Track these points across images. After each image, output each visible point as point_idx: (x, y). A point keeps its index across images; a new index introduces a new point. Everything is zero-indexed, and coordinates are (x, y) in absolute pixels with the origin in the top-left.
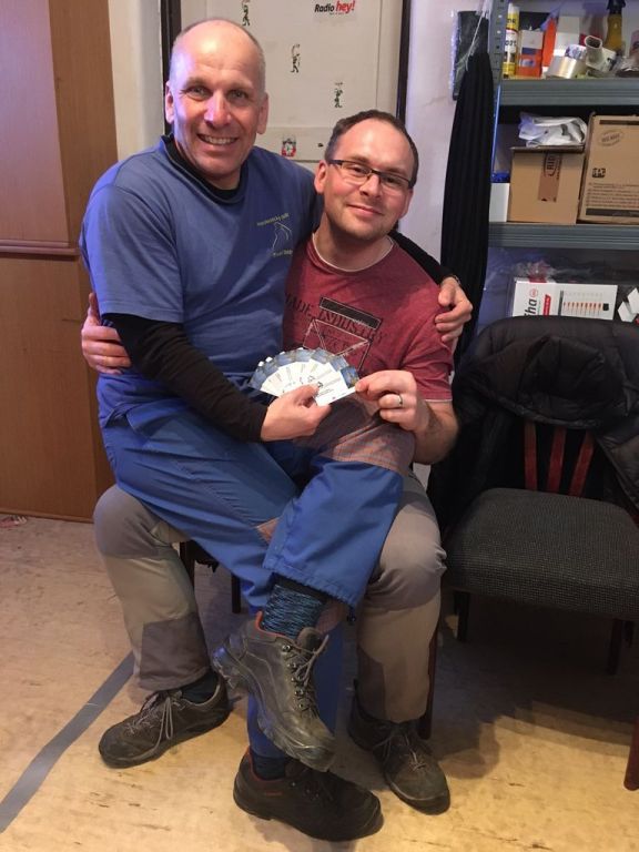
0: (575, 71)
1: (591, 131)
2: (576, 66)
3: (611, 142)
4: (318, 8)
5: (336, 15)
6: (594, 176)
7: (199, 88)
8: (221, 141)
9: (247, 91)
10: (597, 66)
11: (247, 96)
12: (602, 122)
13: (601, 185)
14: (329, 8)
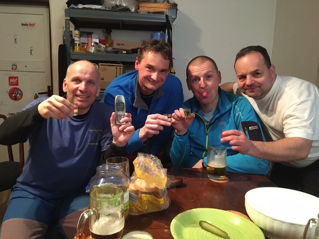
0: (94, 50)
1: (99, 67)
2: (94, 49)
3: (104, 70)
4: (22, 24)
5: (29, 27)
6: (101, 80)
7: (77, 80)
8: (83, 97)
9: (94, 82)
10: (101, 49)
11: (94, 83)
12: (101, 65)
13: (103, 82)
14: (26, 25)
